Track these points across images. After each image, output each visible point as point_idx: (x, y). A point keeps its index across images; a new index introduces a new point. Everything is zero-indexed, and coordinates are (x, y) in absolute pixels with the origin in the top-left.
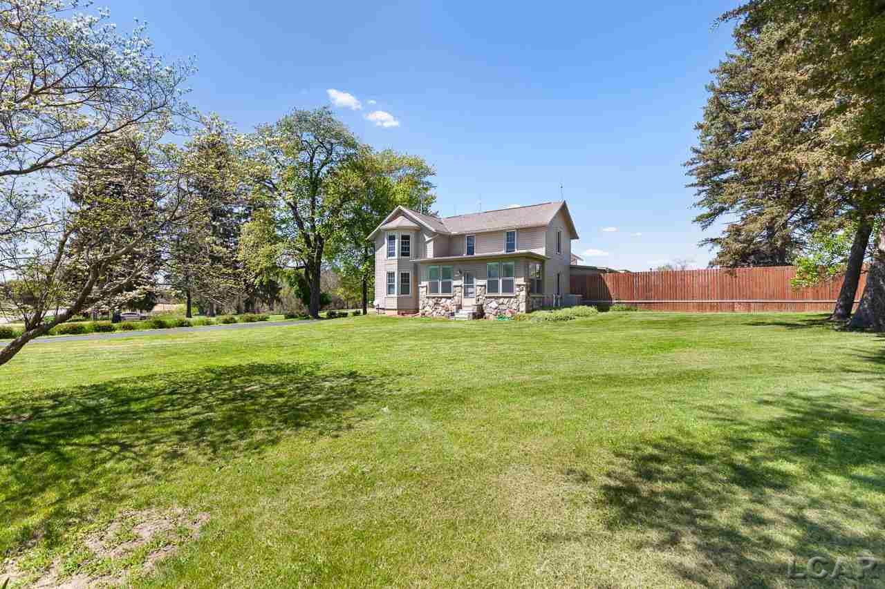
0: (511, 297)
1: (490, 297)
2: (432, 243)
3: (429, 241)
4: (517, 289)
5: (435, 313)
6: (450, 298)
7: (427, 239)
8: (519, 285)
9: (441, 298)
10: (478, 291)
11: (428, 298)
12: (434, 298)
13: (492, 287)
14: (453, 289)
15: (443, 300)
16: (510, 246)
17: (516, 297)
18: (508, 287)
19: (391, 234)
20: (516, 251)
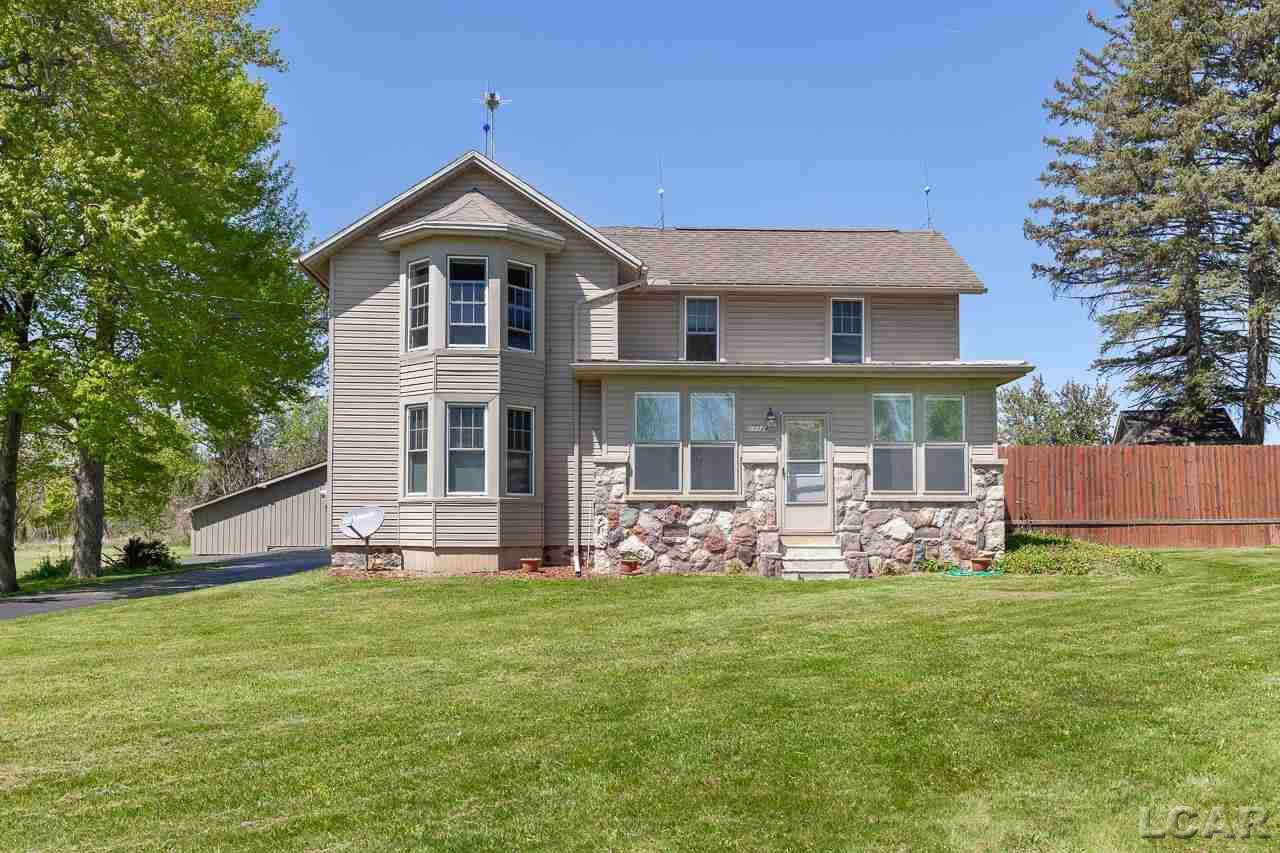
0: (960, 504)
1: (884, 505)
2: (612, 310)
4: (977, 478)
5: (664, 560)
6: (727, 506)
7: (592, 292)
8: (982, 469)
9: (695, 505)
10: (842, 482)
11: (631, 504)
12: (660, 505)
13: (889, 470)
14: (741, 476)
15: (701, 515)
16: (846, 345)
17: (973, 504)
18: (946, 472)
19: (466, 254)
20: (867, 361)
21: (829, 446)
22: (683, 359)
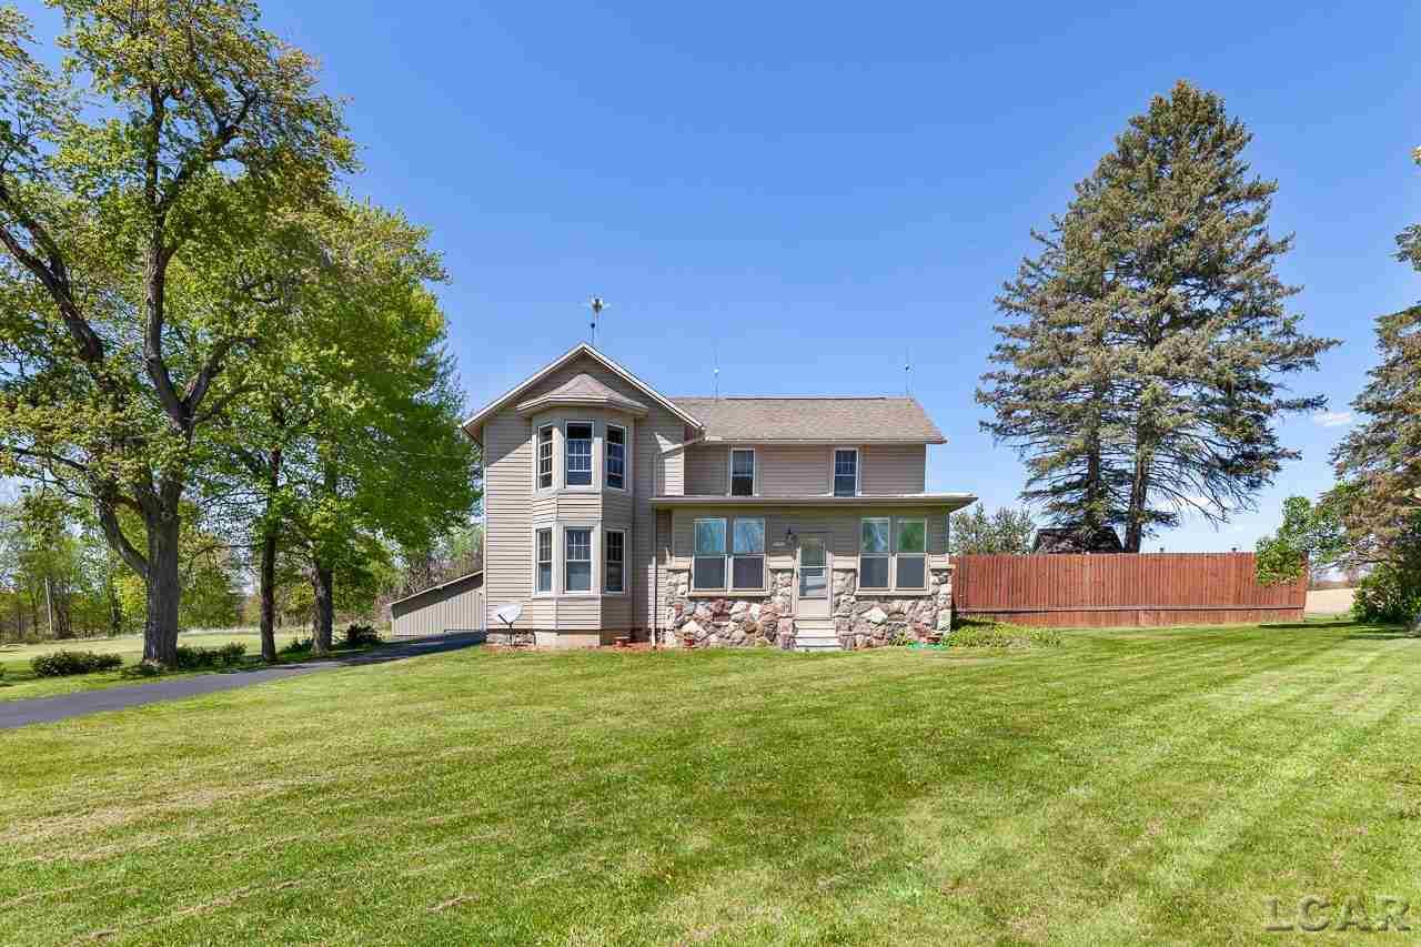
0: (920, 598)
1: (868, 598)
2: (680, 460)
3: (670, 454)
4: (933, 579)
5: (713, 638)
6: (758, 599)
7: (666, 445)
8: (936, 572)
9: (735, 599)
10: (838, 582)
11: (691, 599)
12: (711, 599)
13: (871, 573)
14: (767, 578)
15: (739, 606)
16: (844, 484)
17: (929, 598)
18: (912, 575)
19: (579, 420)
20: (859, 494)
21: (829, 556)
22: (729, 495)
